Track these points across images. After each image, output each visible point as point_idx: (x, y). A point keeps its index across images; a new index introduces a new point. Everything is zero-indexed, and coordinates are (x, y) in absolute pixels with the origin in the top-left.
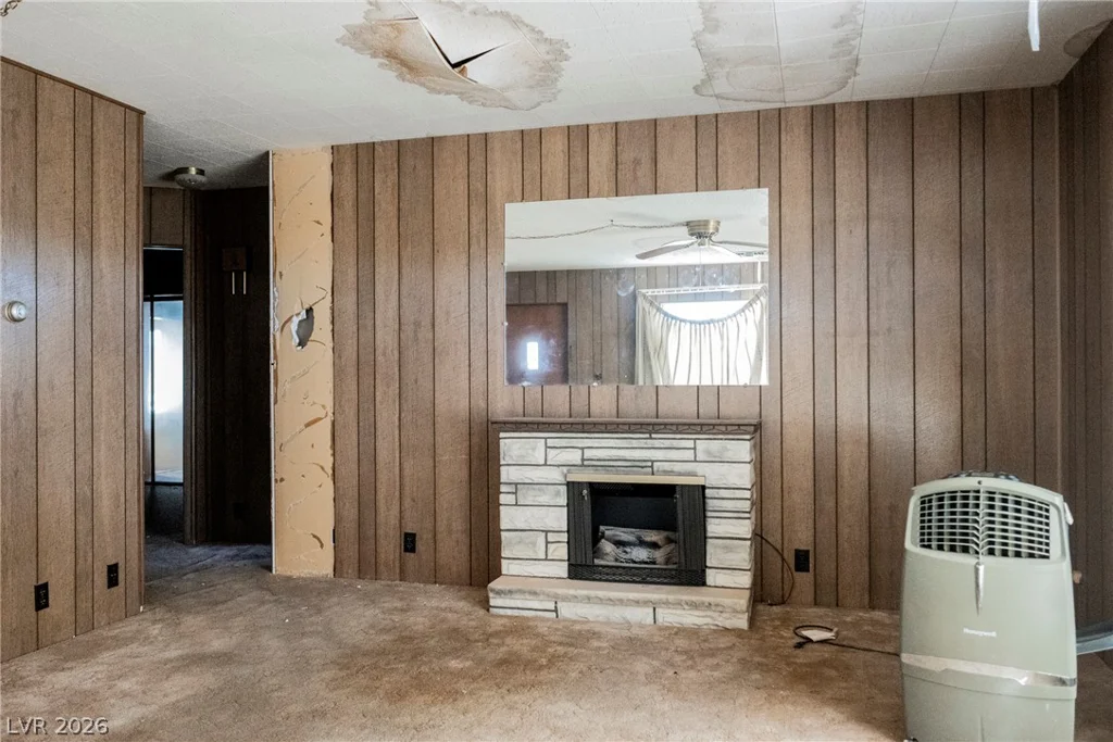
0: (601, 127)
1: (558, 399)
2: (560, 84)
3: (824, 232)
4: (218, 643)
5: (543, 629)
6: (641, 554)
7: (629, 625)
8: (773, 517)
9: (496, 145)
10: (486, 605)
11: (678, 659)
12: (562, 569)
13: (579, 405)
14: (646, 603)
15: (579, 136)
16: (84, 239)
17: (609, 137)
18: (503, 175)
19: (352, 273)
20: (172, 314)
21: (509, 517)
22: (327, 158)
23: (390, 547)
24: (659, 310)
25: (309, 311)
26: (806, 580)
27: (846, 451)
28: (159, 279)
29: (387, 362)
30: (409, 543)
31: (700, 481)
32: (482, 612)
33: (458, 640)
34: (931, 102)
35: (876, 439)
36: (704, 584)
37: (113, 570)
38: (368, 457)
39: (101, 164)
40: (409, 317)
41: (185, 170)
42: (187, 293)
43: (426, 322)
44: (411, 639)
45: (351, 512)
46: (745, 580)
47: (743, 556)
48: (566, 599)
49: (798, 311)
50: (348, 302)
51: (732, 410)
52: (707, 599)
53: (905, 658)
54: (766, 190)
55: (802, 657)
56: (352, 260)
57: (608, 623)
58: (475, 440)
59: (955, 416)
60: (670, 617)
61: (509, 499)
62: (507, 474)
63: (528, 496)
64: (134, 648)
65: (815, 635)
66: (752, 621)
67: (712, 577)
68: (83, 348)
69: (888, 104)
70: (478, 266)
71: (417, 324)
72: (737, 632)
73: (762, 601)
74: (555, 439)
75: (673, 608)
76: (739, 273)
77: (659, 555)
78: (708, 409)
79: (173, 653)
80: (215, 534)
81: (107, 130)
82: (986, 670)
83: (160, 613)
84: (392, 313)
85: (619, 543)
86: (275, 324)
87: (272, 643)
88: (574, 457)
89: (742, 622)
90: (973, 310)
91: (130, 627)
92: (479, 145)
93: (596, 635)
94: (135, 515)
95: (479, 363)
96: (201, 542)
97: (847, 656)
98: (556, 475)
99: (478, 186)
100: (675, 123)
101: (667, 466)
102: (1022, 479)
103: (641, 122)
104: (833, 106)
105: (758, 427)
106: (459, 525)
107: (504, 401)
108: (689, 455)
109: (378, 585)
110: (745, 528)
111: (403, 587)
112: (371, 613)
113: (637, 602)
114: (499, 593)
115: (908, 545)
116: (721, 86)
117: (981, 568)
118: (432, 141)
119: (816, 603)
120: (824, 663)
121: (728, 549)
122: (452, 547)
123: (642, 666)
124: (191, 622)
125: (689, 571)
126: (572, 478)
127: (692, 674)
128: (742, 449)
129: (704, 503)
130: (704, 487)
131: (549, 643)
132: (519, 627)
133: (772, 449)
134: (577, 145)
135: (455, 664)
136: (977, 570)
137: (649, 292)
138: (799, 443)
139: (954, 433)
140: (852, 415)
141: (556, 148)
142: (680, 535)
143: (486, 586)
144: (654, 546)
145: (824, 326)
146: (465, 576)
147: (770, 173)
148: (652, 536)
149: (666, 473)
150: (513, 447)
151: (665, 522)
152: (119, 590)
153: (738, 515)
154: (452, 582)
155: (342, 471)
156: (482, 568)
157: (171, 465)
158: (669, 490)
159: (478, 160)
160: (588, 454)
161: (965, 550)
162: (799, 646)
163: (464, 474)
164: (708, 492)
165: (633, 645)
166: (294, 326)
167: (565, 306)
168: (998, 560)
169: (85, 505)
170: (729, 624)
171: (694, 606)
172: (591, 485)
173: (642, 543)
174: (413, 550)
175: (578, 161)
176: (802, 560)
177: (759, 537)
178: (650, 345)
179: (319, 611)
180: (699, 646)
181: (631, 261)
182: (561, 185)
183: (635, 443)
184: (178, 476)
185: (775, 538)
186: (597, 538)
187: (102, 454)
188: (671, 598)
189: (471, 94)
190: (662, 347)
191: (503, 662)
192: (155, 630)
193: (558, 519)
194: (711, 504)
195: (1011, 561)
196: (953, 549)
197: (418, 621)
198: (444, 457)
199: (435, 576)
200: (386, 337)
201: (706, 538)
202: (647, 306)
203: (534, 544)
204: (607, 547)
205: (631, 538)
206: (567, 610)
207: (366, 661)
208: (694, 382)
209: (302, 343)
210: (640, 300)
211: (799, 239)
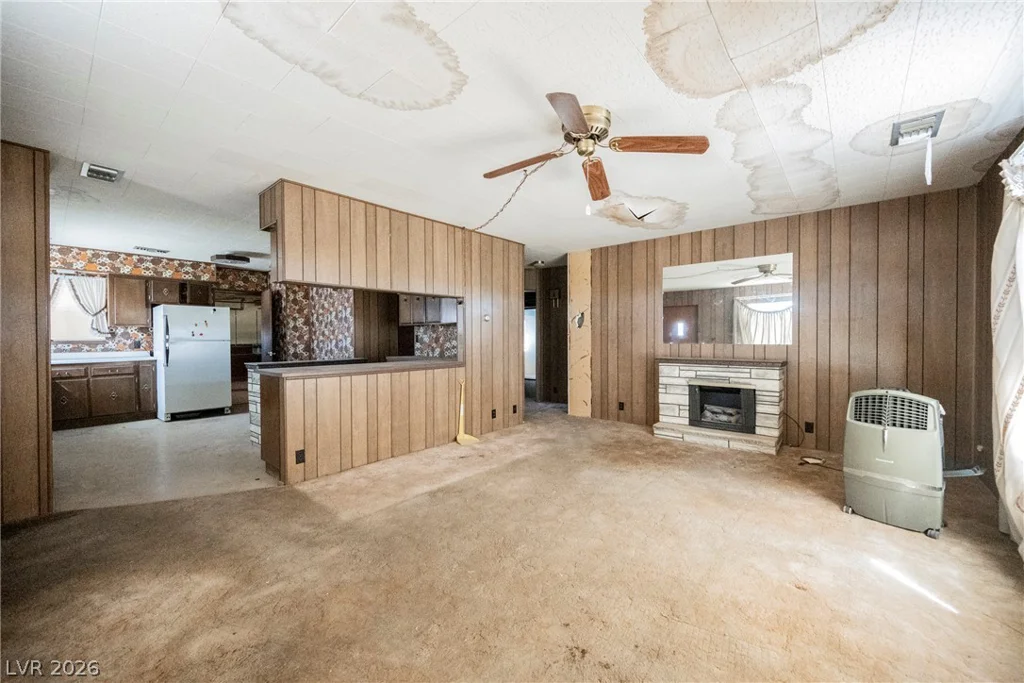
0: (707, 232)
1: (686, 350)
2: (686, 218)
3: (824, 271)
4: (550, 436)
5: (676, 444)
6: (724, 418)
7: (716, 447)
8: (793, 406)
9: (659, 244)
10: (652, 433)
11: (737, 462)
12: (687, 421)
13: (696, 352)
14: (724, 438)
15: (696, 237)
16: (506, 291)
17: (711, 236)
18: (662, 254)
19: (598, 298)
20: (531, 314)
21: (662, 398)
22: (590, 254)
23: (614, 407)
24: (746, 306)
25: (582, 314)
26: (810, 437)
27: (835, 379)
28: (529, 301)
29: (613, 336)
30: (621, 406)
31: (753, 387)
32: (650, 435)
33: (640, 444)
34: (891, 203)
35: (853, 372)
36: (754, 433)
37: (515, 407)
38: (605, 370)
39: (511, 266)
40: (621, 315)
41: (537, 262)
42: (537, 305)
43: (628, 318)
44: (620, 442)
45: (598, 392)
46: (776, 433)
47: (774, 422)
48: (687, 433)
49: (809, 309)
50: (597, 311)
51: (771, 356)
52: (755, 440)
53: (845, 469)
54: (791, 254)
55: (801, 469)
56: (599, 294)
57: (706, 445)
58: (649, 365)
59: (904, 361)
60: (736, 445)
61: (664, 391)
62: (662, 380)
63: (671, 390)
64: (522, 434)
65: (811, 461)
66: (778, 452)
67: (758, 430)
68: (506, 330)
69: (862, 207)
70: (651, 294)
71: (625, 318)
72: (771, 456)
73: (787, 444)
74: (683, 367)
75: (738, 442)
76: (782, 287)
77: (733, 419)
78: (759, 355)
79: (534, 437)
80: (547, 399)
81: (514, 254)
82: (887, 478)
83: (529, 424)
84: (615, 315)
85: (713, 413)
86: (569, 319)
87: (569, 438)
88: (693, 374)
89: (773, 452)
90: (916, 308)
91: (521, 427)
92: (651, 245)
93: (700, 449)
94: (522, 389)
95: (650, 333)
96: (543, 401)
97: (826, 471)
98: (684, 382)
99: (651, 260)
100: (743, 227)
101: (736, 380)
102: (911, 391)
103: (726, 228)
104: (831, 211)
105: (784, 364)
106: (641, 400)
107: (662, 349)
108: (748, 375)
109: (609, 422)
110: (776, 410)
111: (618, 423)
112: (605, 431)
113: (720, 438)
114: (657, 428)
115: (848, 419)
116: (765, 209)
117: (886, 432)
118: (632, 244)
119: (817, 448)
120: (813, 472)
121: (767, 418)
122: (639, 408)
123: (719, 463)
124: (540, 428)
125: (748, 427)
126: (691, 383)
127: (743, 469)
128: (775, 374)
129: (755, 398)
130: (754, 390)
131: (677, 450)
132: (666, 443)
133: (793, 375)
134: (696, 241)
135: (638, 452)
136: (883, 432)
137: (741, 299)
138: (808, 372)
139: (902, 371)
140: (839, 358)
141: (686, 243)
142: (743, 411)
143: (651, 426)
144: (731, 415)
145: (824, 316)
146: (644, 421)
147: (793, 245)
148: (730, 411)
149: (736, 383)
150: (665, 369)
151: (736, 406)
152: (517, 414)
153: (772, 404)
154: (639, 423)
155: (595, 376)
156: (651, 417)
157: (531, 372)
158: (738, 391)
159: (651, 250)
160: (698, 373)
161: (880, 423)
162: (801, 464)
163: (644, 380)
164: (757, 393)
165: (716, 455)
166: (576, 320)
167: (697, 306)
168: (897, 429)
169: (506, 384)
170: (766, 451)
171: (749, 442)
172: (700, 387)
173: (725, 413)
174: (622, 409)
175: (697, 248)
176: (809, 427)
177: (785, 415)
178: (741, 324)
179: (585, 429)
180: (748, 459)
181: (730, 285)
182: (688, 257)
183: (721, 369)
184: (534, 377)
185: (794, 416)
186: (702, 409)
187: (512, 367)
188: (737, 437)
189: (647, 226)
190: (748, 324)
191: (659, 454)
192: (528, 430)
193: (685, 400)
194: (758, 398)
195: (905, 430)
196: (873, 422)
197: (624, 436)
198: (636, 372)
199: (631, 421)
200: (612, 324)
201: (755, 413)
202: (740, 306)
203: (673, 410)
204: (708, 414)
205: (720, 411)
206: (687, 438)
207: (604, 447)
208: (765, 342)
209: (580, 327)
210: (736, 302)
211: (810, 277)
